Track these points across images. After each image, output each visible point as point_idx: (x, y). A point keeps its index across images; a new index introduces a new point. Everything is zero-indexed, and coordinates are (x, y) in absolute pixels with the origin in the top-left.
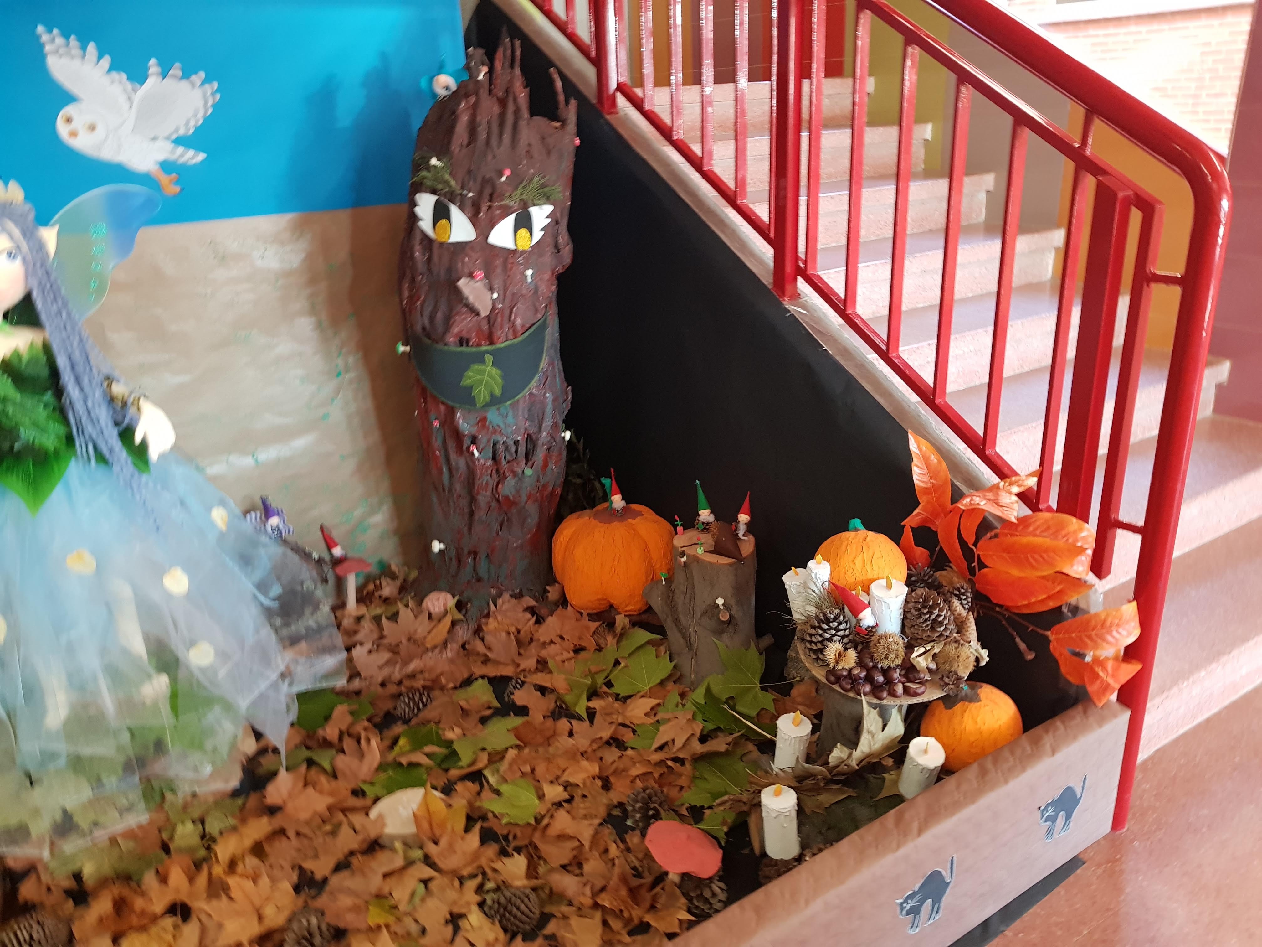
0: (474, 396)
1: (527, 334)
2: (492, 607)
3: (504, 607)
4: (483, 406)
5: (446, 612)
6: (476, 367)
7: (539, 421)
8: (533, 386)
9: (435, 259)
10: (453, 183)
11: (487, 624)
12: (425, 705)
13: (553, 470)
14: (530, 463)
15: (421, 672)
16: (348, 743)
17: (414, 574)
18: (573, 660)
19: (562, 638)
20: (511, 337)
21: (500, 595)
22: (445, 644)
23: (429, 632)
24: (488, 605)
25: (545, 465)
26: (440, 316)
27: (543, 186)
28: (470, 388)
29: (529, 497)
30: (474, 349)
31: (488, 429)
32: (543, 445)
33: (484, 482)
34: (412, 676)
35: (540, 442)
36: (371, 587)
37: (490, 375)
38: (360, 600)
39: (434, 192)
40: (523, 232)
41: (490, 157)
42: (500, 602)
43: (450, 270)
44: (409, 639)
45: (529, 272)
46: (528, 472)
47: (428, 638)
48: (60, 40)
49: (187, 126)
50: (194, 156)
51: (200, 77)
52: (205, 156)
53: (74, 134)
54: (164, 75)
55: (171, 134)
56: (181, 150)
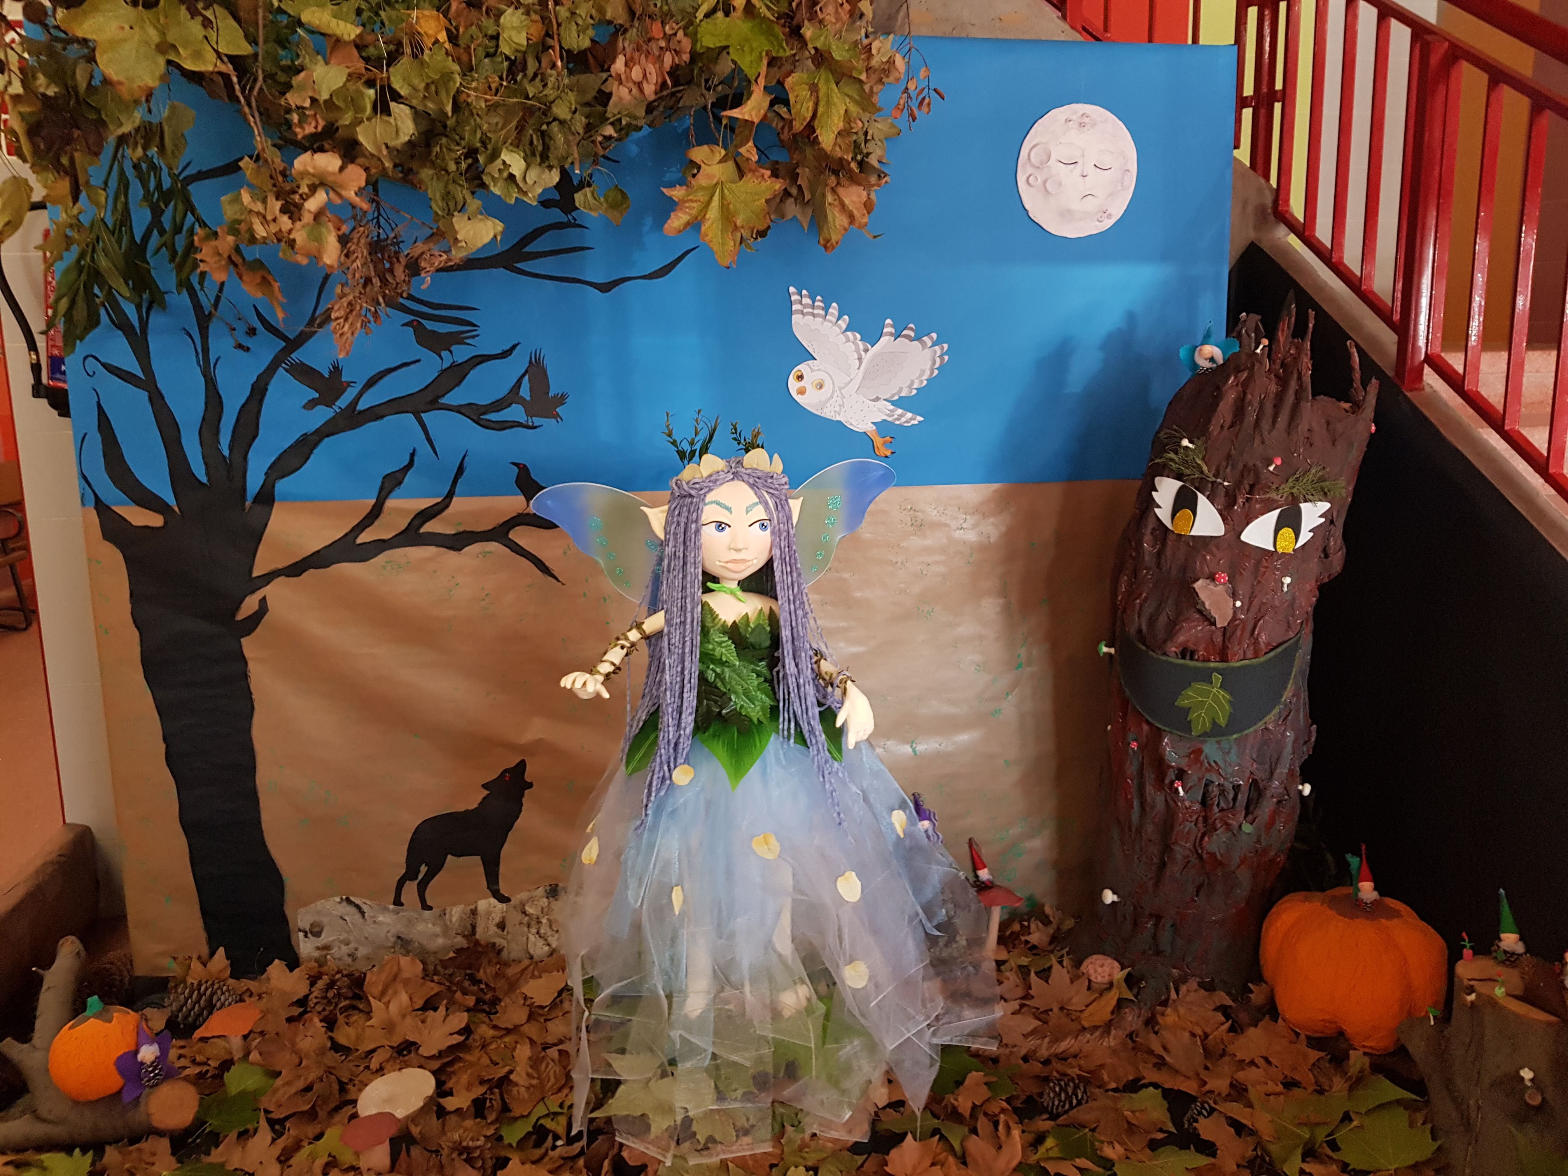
0: (1190, 722)
1: (1272, 654)
2: (1173, 995)
3: (1188, 999)
4: (1199, 736)
5: (1111, 985)
6: (1198, 686)
7: (1271, 767)
8: (1270, 719)
9: (1168, 552)
10: (1205, 468)
11: (1163, 1015)
12: (1079, 1103)
13: (1279, 831)
14: (1250, 817)
15: (1075, 1056)
16: (983, 1124)
17: (1069, 923)
18: (1282, 1098)
19: (1266, 1060)
20: (1250, 655)
21: (1184, 980)
22: (1107, 1027)
23: (1087, 1006)
24: (1168, 989)
25: (1272, 822)
26: (1163, 619)
27: (1322, 479)
28: (1188, 710)
29: (1243, 861)
30: (1199, 664)
31: (1202, 764)
32: (1272, 796)
33: (1186, 830)
34: (1063, 1058)
35: (1268, 793)
36: (1016, 927)
37: (1216, 699)
38: (1002, 940)
39: (1178, 477)
40: (1287, 532)
41: (1257, 442)
42: (1183, 989)
43: (1184, 569)
44: (1062, 1009)
45: (1287, 580)
46: (1247, 828)
47: (1086, 1013)
48: (807, 301)
49: (910, 387)
50: (911, 419)
51: (931, 338)
52: (921, 419)
53: (802, 392)
54: (897, 336)
55: (893, 396)
56: (900, 411)
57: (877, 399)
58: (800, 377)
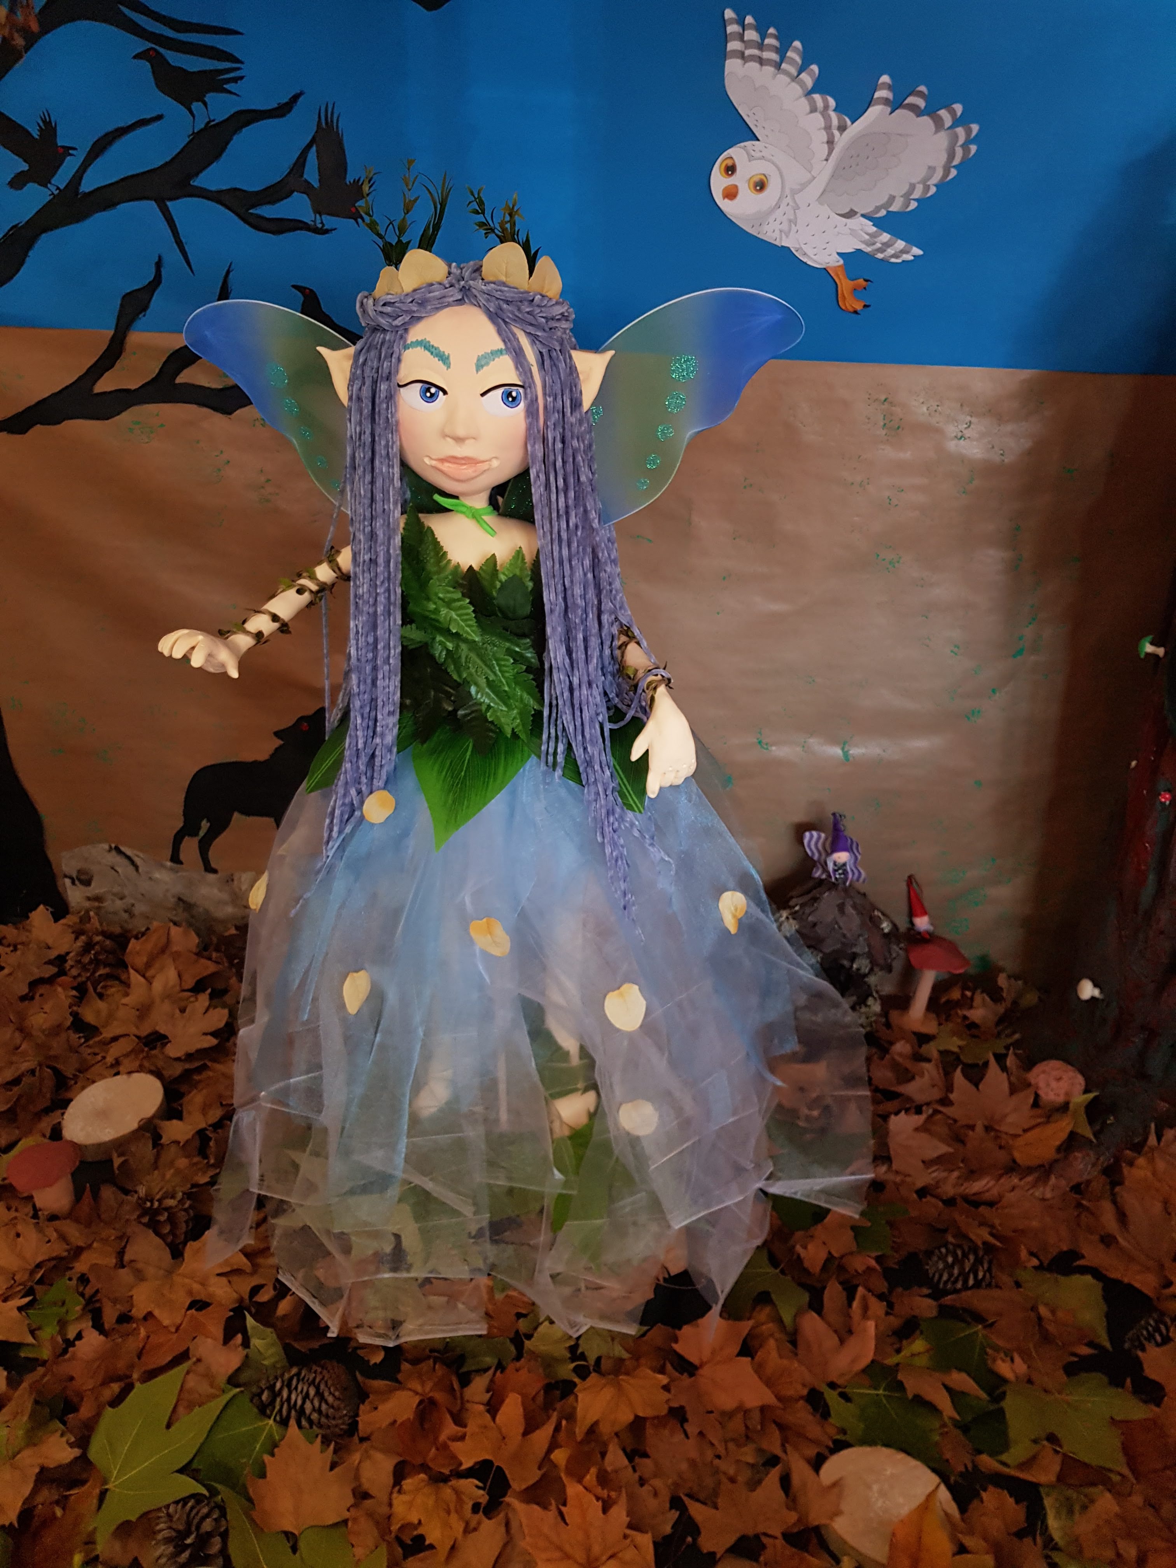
2: (1152, 1140)
5: (1064, 1107)
11: (1131, 1164)
12: (978, 1284)
15: (991, 1204)
16: (833, 1293)
17: (1031, 998)
22: (1044, 1171)
23: (1025, 1131)
24: (1146, 1129)
34: (974, 1202)
36: (956, 994)
38: (933, 1005)
44: (988, 1129)
47: (1020, 1142)
48: (751, 35)
49: (907, 197)
50: (904, 251)
51: (953, 112)
52: (919, 252)
53: (731, 194)
54: (895, 105)
55: (878, 209)
56: (886, 237)
57: (850, 214)
58: (731, 170)
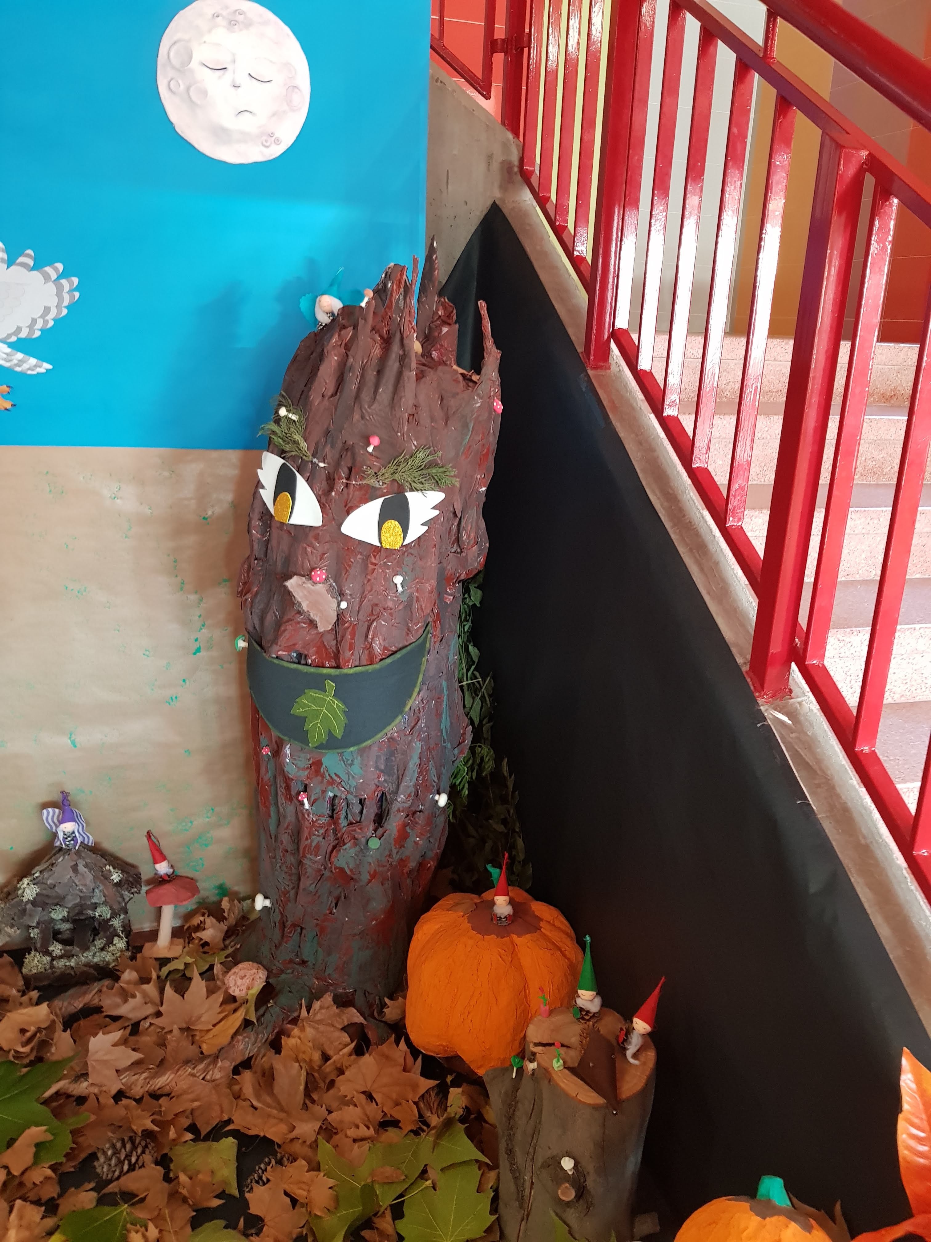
0: (307, 731)
1: (389, 661)
2: (304, 1012)
3: (319, 1017)
4: (316, 748)
5: (243, 1001)
6: (312, 693)
7: (398, 777)
8: (392, 729)
9: (274, 542)
10: (304, 445)
11: (288, 1035)
12: (132, 1168)
13: (416, 843)
14: (380, 831)
19: (370, 1097)
20: (364, 662)
21: (316, 996)
22: (217, 1055)
23: (214, 1026)
24: (300, 1005)
25: (402, 837)
26: (270, 619)
27: (432, 464)
28: (303, 720)
29: (373, 876)
30: (312, 670)
31: (323, 777)
32: (399, 811)
33: (314, 844)
35: (394, 807)
36: (196, 920)
37: (330, 708)
39: (281, 453)
40: (393, 525)
41: (357, 416)
42: (317, 1005)
43: (288, 560)
44: (185, 1029)
45: (398, 580)
46: (374, 843)
47: (210, 1035)
50: (36, 366)
51: (56, 269)
52: (49, 367)
54: (11, 263)
55: (9, 336)
56: (20, 356)
